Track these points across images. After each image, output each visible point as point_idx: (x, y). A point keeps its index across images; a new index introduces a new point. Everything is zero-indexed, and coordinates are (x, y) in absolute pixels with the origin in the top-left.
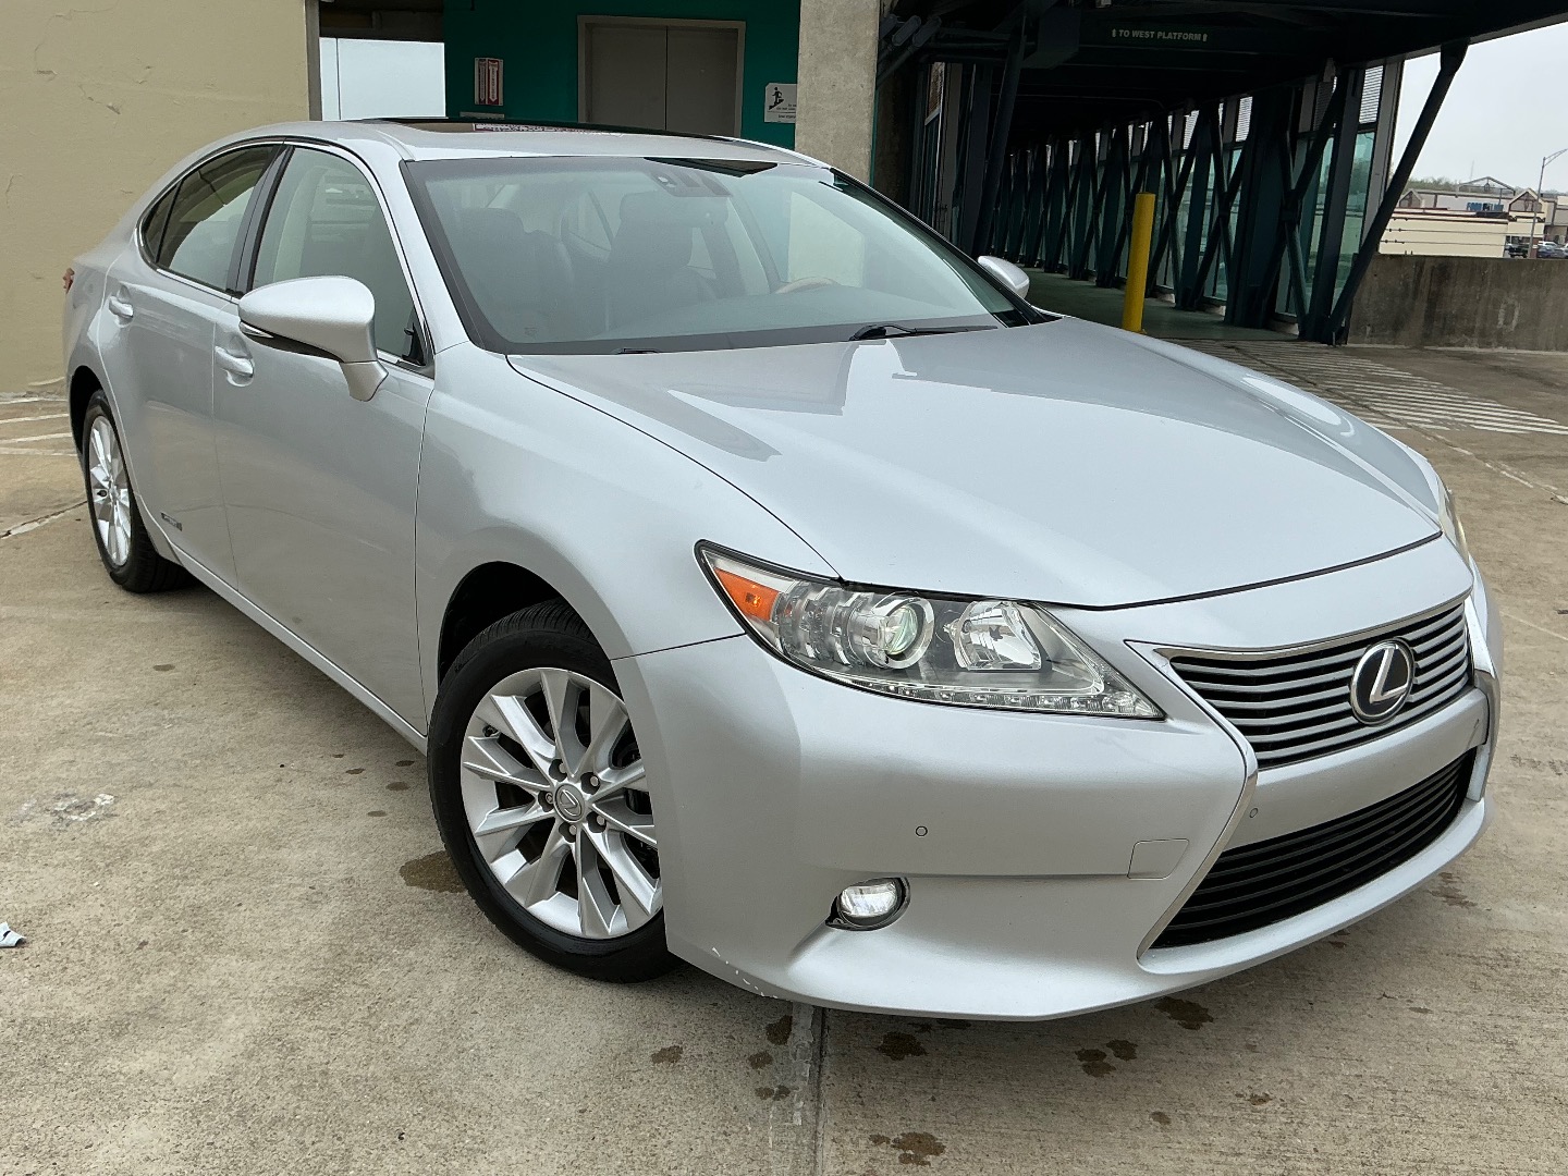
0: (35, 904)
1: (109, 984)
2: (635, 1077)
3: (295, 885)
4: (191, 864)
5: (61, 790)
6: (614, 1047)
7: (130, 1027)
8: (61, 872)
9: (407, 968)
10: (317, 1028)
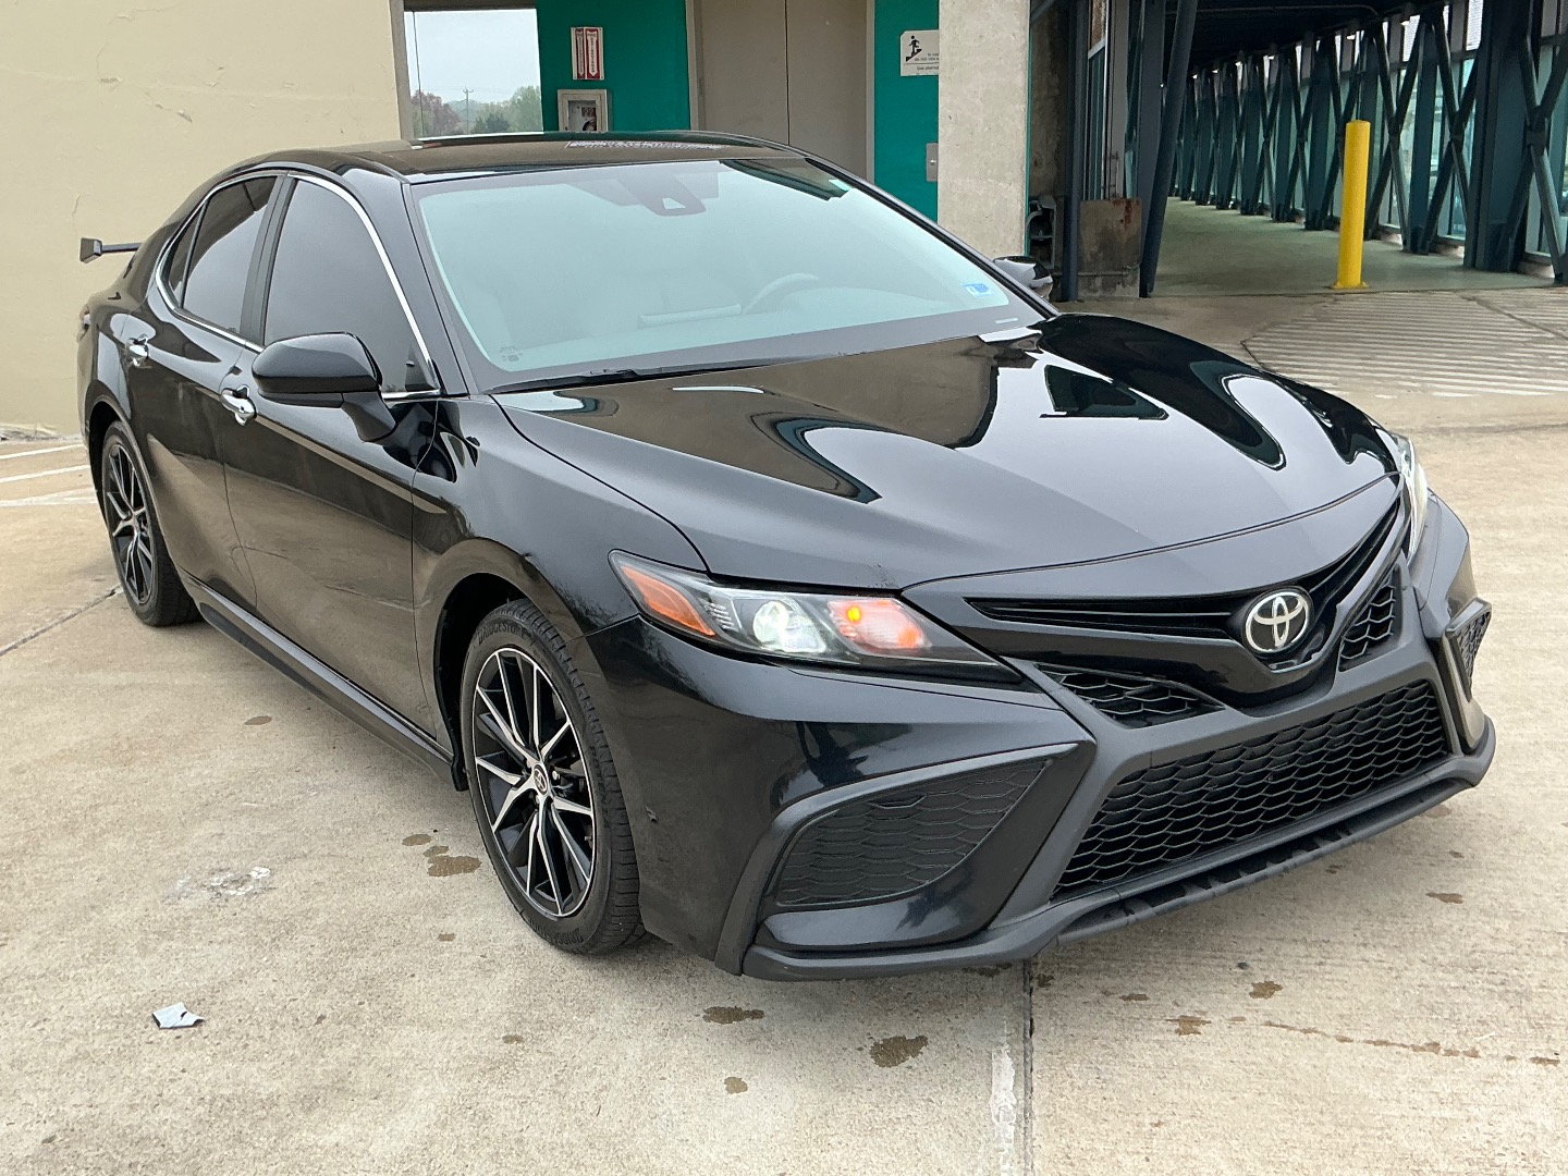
0: (206, 982)
1: (293, 1058)
2: (832, 1140)
3: (466, 955)
4: (358, 936)
5: (214, 865)
6: (809, 1111)
7: (319, 1101)
8: (227, 948)
9: (589, 1036)
10: (507, 1097)
